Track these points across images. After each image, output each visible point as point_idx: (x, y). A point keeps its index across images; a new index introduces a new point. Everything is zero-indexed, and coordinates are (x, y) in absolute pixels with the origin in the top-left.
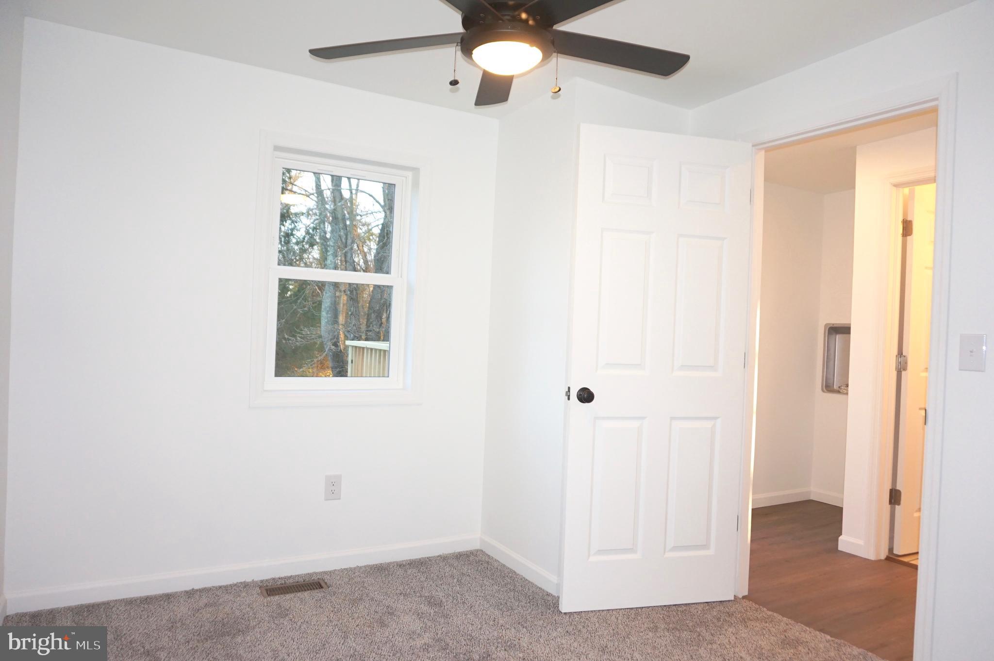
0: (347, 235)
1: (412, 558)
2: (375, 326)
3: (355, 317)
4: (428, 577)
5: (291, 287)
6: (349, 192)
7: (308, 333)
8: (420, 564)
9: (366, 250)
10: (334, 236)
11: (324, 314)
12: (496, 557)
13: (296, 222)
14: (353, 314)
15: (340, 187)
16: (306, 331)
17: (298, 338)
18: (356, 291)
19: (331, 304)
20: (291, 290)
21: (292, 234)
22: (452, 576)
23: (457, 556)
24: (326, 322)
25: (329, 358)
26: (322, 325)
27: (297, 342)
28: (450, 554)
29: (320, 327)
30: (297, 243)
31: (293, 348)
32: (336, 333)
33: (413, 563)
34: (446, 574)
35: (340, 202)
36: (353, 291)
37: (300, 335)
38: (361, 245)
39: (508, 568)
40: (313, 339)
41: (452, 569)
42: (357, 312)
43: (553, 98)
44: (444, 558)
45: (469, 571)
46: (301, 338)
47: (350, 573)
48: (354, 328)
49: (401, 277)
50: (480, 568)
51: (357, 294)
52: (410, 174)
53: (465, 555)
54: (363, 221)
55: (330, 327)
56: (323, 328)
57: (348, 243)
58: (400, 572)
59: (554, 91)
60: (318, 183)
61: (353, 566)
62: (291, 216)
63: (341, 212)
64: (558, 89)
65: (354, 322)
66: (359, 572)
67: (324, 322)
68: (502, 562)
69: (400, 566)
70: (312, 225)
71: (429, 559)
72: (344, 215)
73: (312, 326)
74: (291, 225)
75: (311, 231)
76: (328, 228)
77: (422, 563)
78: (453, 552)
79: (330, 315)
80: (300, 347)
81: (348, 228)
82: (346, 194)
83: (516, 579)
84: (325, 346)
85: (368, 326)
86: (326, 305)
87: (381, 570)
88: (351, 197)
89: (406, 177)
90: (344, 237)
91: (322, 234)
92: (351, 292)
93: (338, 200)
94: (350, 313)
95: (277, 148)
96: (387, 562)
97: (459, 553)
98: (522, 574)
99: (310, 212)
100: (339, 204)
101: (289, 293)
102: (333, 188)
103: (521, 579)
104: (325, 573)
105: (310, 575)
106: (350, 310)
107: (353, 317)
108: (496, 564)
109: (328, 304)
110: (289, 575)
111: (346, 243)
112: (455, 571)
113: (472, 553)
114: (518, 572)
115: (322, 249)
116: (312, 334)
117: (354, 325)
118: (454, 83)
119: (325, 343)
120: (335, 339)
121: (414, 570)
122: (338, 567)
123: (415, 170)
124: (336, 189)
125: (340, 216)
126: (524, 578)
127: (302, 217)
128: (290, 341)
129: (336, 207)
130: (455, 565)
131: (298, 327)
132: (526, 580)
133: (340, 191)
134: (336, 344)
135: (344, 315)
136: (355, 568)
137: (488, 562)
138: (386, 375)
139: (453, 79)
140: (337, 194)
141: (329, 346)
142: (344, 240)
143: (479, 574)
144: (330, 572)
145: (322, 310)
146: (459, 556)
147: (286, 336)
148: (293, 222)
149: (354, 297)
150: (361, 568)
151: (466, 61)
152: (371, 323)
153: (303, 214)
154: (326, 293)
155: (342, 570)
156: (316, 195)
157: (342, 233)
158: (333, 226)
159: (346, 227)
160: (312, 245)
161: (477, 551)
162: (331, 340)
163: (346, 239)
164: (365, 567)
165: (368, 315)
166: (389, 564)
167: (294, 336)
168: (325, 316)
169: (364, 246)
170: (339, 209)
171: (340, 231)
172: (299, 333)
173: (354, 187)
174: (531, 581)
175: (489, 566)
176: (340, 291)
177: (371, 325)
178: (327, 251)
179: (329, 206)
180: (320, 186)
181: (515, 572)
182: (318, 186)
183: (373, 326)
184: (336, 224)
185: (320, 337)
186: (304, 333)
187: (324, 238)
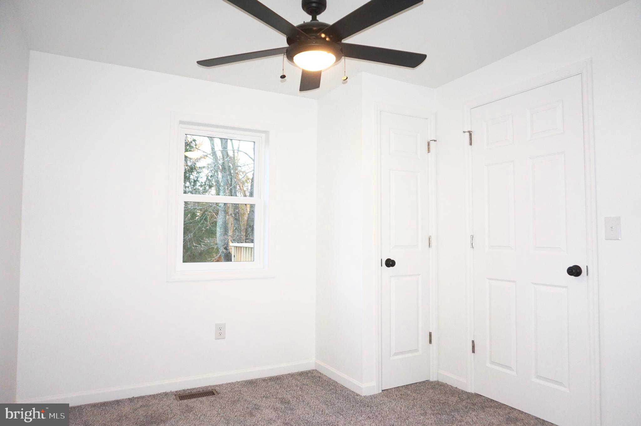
0: (231, 179)
1: (271, 376)
2: (251, 236)
3: (238, 231)
4: (281, 386)
5: (198, 214)
6: (232, 151)
7: (209, 242)
8: (277, 379)
9: (245, 189)
10: (224, 180)
11: (218, 229)
12: (325, 373)
13: (200, 173)
14: (237, 229)
15: (227, 149)
16: (207, 241)
17: (202, 245)
18: (238, 214)
19: (223, 223)
20: (198, 216)
21: (197, 181)
22: (297, 386)
23: (300, 374)
24: (220, 235)
25: (222, 257)
26: (217, 237)
27: (202, 248)
28: (296, 373)
29: (216, 238)
30: (201, 186)
31: (199, 251)
32: (226, 241)
33: (272, 379)
34: (293, 384)
35: (226, 158)
36: (236, 214)
37: (203, 243)
38: (241, 186)
39: (333, 380)
40: (212, 245)
41: (297, 381)
42: (239, 227)
43: (344, 83)
44: (292, 375)
45: (308, 382)
46: (204, 245)
47: (231, 386)
48: (238, 238)
49: (260, 198)
50: (314, 381)
51: (239, 216)
52: (263, 135)
53: (305, 373)
54: (243, 170)
55: (222, 238)
56: (218, 239)
57: (232, 184)
58: (264, 384)
59: (344, 79)
60: (213, 147)
61: (234, 381)
62: (197, 169)
63: (227, 165)
64: (346, 78)
65: (237, 234)
66: (238, 384)
67: (218, 234)
68: (329, 377)
69: (264, 380)
70: (210, 174)
71: (283, 376)
72: (230, 167)
73: (212, 238)
74: (197, 174)
75: (209, 178)
76: (220, 176)
77: (278, 379)
78: (298, 371)
79: (222, 230)
80: (203, 251)
81: (232, 174)
82: (231, 153)
83: (337, 386)
84: (220, 250)
85: (246, 236)
86: (220, 224)
87: (252, 383)
88: (234, 155)
89: (262, 137)
90: (230, 180)
91: (216, 179)
92: (235, 215)
93: (225, 157)
94: (235, 228)
95: (181, 122)
96: (256, 378)
97: (301, 372)
98: (341, 384)
99: (209, 166)
100: (226, 159)
101: (197, 218)
102: (222, 149)
103: (341, 386)
104: (217, 386)
105: (207, 387)
106: (235, 226)
107: (236, 231)
108: (325, 378)
109: (221, 223)
110: (194, 387)
111: (231, 184)
112: (298, 383)
113: (310, 371)
114: (338, 382)
115: (216, 188)
116: (211, 242)
117: (237, 236)
118: (283, 77)
119: (219, 248)
120: (226, 245)
121: (273, 383)
122: (225, 382)
123: (266, 132)
124: (224, 150)
125: (227, 167)
126: (343, 386)
127: (204, 169)
128: (197, 248)
129: (224, 162)
130: (299, 379)
131: (202, 239)
132: (344, 387)
133: (227, 151)
134: (226, 248)
135: (232, 231)
136: (235, 383)
137: (320, 377)
138: (253, 260)
139: (282, 75)
140: (225, 153)
141: (222, 249)
142: (230, 182)
143: (314, 384)
144: (220, 385)
145: (217, 227)
146: (301, 374)
147: (195, 244)
148: (198, 173)
149: (238, 218)
150: (239, 382)
151: (290, 63)
152: (248, 234)
153: (204, 167)
154: (219, 216)
155: (227, 384)
156: (211, 154)
157: (229, 178)
158: (223, 174)
159: (231, 174)
160: (210, 187)
161: (313, 370)
162: (223, 245)
163: (231, 181)
164: (242, 381)
165: (246, 229)
166: (257, 380)
167: (200, 244)
168: (219, 230)
169: (244, 186)
170: (226, 163)
171: (227, 177)
172: (203, 242)
173: (236, 148)
174: (347, 387)
175: (320, 379)
176: (229, 215)
177: (248, 236)
178: (219, 189)
179: (221, 162)
180: (214, 149)
181: (337, 382)
182: (213, 149)
183: (249, 236)
184: (225, 173)
185: (217, 244)
186: (206, 242)
187: (217, 182)
